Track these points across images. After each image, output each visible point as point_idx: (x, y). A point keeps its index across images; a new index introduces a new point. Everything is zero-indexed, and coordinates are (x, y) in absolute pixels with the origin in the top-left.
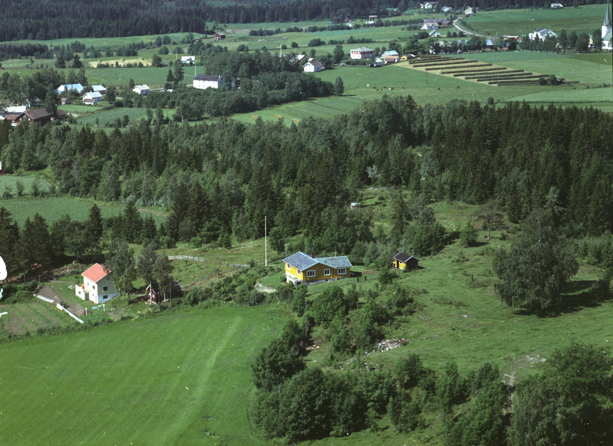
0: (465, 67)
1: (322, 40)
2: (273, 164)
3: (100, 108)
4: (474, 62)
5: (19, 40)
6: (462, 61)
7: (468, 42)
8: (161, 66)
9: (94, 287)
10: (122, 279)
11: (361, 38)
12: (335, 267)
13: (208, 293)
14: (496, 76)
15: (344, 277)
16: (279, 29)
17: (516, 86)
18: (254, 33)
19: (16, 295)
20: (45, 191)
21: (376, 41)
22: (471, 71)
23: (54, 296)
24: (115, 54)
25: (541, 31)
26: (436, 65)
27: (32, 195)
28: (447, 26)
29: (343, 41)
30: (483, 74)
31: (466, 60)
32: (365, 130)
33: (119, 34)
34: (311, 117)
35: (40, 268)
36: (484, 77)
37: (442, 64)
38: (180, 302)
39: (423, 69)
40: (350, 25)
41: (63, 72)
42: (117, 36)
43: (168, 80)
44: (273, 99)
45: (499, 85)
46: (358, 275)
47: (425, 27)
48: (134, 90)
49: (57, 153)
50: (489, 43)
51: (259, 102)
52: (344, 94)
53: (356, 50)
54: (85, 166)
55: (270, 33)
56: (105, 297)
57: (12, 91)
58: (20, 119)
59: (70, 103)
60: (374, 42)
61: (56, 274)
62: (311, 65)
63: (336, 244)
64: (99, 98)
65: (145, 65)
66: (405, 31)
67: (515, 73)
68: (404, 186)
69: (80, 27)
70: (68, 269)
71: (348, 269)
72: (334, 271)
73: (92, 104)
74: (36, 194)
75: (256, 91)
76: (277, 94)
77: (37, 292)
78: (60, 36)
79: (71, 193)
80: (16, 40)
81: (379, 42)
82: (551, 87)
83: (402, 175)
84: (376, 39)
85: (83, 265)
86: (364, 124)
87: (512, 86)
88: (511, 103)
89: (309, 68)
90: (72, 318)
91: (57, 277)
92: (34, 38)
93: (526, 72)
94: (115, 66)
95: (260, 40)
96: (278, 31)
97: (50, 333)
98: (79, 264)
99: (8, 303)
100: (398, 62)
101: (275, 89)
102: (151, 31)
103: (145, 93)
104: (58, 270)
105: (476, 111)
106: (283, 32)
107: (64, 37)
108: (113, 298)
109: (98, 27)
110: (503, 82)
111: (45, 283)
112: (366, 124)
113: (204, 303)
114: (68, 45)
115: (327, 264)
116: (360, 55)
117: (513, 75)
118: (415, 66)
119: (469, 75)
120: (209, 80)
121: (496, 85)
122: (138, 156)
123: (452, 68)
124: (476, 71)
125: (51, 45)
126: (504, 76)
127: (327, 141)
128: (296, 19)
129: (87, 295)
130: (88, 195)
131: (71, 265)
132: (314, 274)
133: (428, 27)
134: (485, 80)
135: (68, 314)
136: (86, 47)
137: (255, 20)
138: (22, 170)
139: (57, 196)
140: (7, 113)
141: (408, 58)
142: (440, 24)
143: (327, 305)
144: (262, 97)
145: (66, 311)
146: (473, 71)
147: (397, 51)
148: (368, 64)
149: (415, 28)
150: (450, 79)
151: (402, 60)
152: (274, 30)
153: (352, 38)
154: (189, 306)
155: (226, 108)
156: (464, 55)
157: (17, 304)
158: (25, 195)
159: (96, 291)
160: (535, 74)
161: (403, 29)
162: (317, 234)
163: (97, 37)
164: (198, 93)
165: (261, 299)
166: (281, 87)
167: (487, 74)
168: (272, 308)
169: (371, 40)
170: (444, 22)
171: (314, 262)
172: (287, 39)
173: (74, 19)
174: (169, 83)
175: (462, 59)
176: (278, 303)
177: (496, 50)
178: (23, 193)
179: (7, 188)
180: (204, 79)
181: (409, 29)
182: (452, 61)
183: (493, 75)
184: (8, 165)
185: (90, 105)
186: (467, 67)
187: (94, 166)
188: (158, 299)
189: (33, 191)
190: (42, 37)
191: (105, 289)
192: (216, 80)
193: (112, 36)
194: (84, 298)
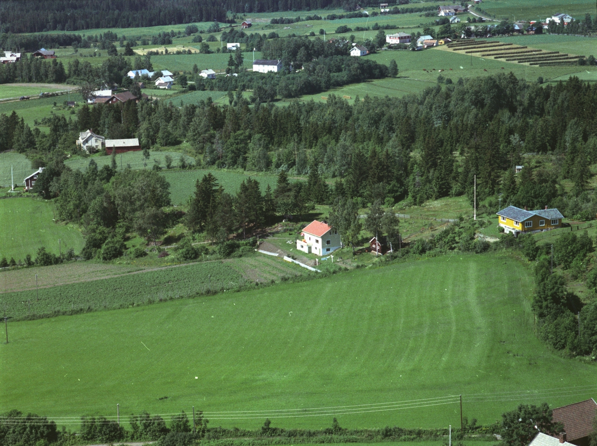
0: (502, 50)
1: (349, 27)
2: (409, 135)
3: (176, 91)
4: (509, 45)
5: (48, 30)
6: (497, 44)
7: (497, 27)
8: (209, 52)
9: (317, 241)
10: (349, 233)
11: (385, 24)
12: (549, 218)
13: (433, 244)
14: (534, 58)
15: (556, 227)
16: (299, 17)
17: (557, 67)
18: (275, 22)
19: (240, 250)
20: (192, 164)
21: (400, 27)
22: (509, 53)
23: (277, 250)
24: (150, 42)
25: (560, 16)
26: (474, 48)
27: (180, 167)
28: (462, 12)
29: (369, 28)
30: (522, 56)
31: (500, 43)
32: (472, 105)
33: (144, 24)
34: (387, 97)
35: (253, 227)
36: (523, 59)
37: (480, 47)
38: (408, 252)
39: (463, 52)
40: (367, 13)
41: (129, 59)
42: (143, 26)
43: (229, 65)
44: (335, 81)
45: (540, 66)
46: (568, 225)
47: (442, 14)
48: (200, 75)
49: (197, 129)
50: (517, 28)
51: (324, 84)
52: (398, 76)
53: (394, 35)
54: (232, 140)
55: (290, 22)
56: (328, 250)
57: (91, 77)
58: (110, 102)
59: (145, 87)
60: (398, 28)
61: (269, 231)
62: (357, 49)
63: (532, 200)
64: (170, 82)
65: (193, 51)
66: (423, 17)
67: (552, 55)
68: (551, 152)
69: (106, 17)
70: (279, 227)
71: (560, 220)
72: (548, 222)
73: (167, 88)
74: (183, 167)
75: (320, 74)
76: (337, 76)
77: (258, 247)
78: (88, 27)
79: (218, 165)
80: (45, 31)
81: (403, 28)
82: (590, 67)
83: (548, 142)
84: (400, 25)
85: (293, 223)
86: (471, 99)
87: (553, 67)
88: (561, 82)
89: (356, 52)
90: (304, 268)
91: (273, 234)
92: (63, 29)
93: (561, 53)
94: (164, 53)
95: (285, 28)
96: (298, 20)
97: (294, 281)
98: (289, 222)
99: (234, 257)
100: (436, 46)
101: (334, 72)
102: (174, 20)
103: (211, 77)
104: (270, 228)
105: (575, 85)
106: (303, 20)
107: (92, 28)
108: (335, 250)
109: (124, 18)
110: (544, 63)
111: (264, 240)
112: (473, 99)
113: (432, 252)
114: (101, 35)
115: (541, 216)
116: (398, 40)
117: (550, 57)
118: (455, 50)
119: (510, 58)
120: (268, 64)
121: (538, 66)
122: (273, 131)
123: (490, 51)
124: (514, 53)
125: (84, 36)
126: (542, 57)
127: (444, 114)
128: (308, 8)
129: (310, 248)
130: (235, 167)
131: (281, 223)
132: (531, 225)
133: (445, 14)
134: (525, 62)
135: (299, 265)
136: (118, 37)
137: (269, 9)
138: (158, 145)
139: (203, 168)
140: (95, 97)
141: (446, 42)
142: (456, 10)
143: (568, 248)
144: (326, 79)
145: (297, 262)
146: (512, 53)
147: (432, 36)
148: (410, 48)
149: (433, 15)
150: (491, 61)
151: (439, 44)
152: (294, 18)
153: (377, 24)
154: (417, 255)
155: (295, 90)
156: (494, 39)
157: (243, 258)
158: (173, 167)
159: (320, 245)
160: (571, 55)
161: (421, 16)
162: (512, 192)
163: (123, 27)
164: (262, 76)
165: (486, 247)
166: (339, 70)
167: (525, 56)
168: (498, 254)
169: (395, 26)
170: (459, 9)
171: (531, 214)
172: (312, 26)
173: (95, 10)
174: (230, 67)
175: (496, 42)
176: (504, 250)
177: (522, 33)
178: (171, 166)
179: (156, 162)
180: (264, 64)
181: (427, 15)
182: (489, 45)
183: (531, 57)
184: (144, 141)
185: (165, 89)
186: (505, 49)
187: (240, 139)
188: (384, 250)
189: (180, 164)
190: (70, 27)
191: (328, 242)
192: (275, 65)
193: (137, 26)
194: (307, 251)
